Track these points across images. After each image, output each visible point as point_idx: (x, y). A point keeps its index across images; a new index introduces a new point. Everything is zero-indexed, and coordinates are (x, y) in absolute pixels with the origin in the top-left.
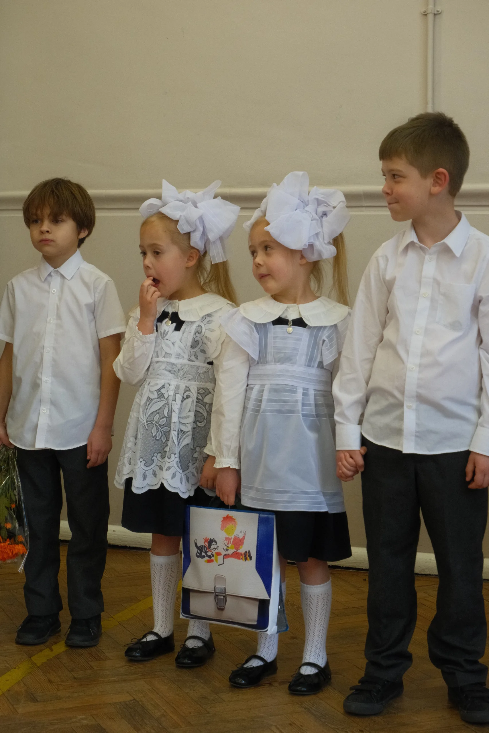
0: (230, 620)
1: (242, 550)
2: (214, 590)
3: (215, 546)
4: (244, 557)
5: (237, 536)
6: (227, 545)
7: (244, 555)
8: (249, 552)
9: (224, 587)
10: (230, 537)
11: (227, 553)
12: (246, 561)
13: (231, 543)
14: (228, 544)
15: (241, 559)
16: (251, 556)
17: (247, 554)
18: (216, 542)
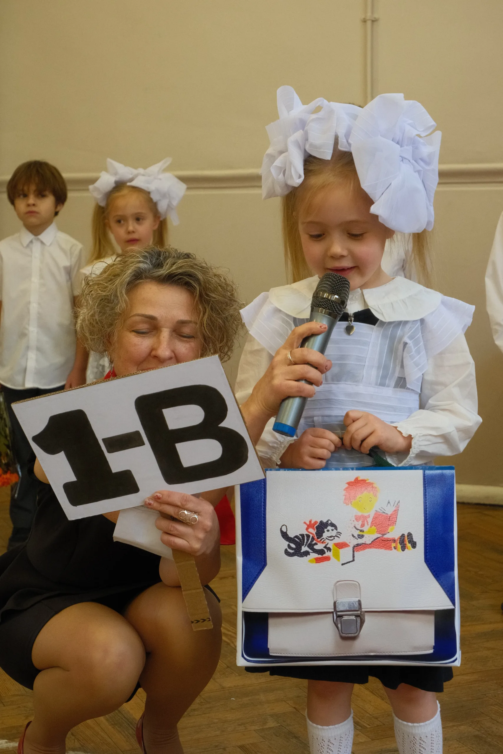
0: (372, 654)
1: (394, 533)
2: (333, 607)
3: (334, 533)
4: (399, 545)
5: (379, 511)
6: (361, 529)
7: (398, 541)
8: (410, 535)
9: (357, 599)
10: (366, 514)
11: (360, 541)
12: (403, 550)
13: (370, 523)
14: (363, 525)
15: (393, 548)
16: (413, 541)
17: (406, 538)
18: (333, 525)
